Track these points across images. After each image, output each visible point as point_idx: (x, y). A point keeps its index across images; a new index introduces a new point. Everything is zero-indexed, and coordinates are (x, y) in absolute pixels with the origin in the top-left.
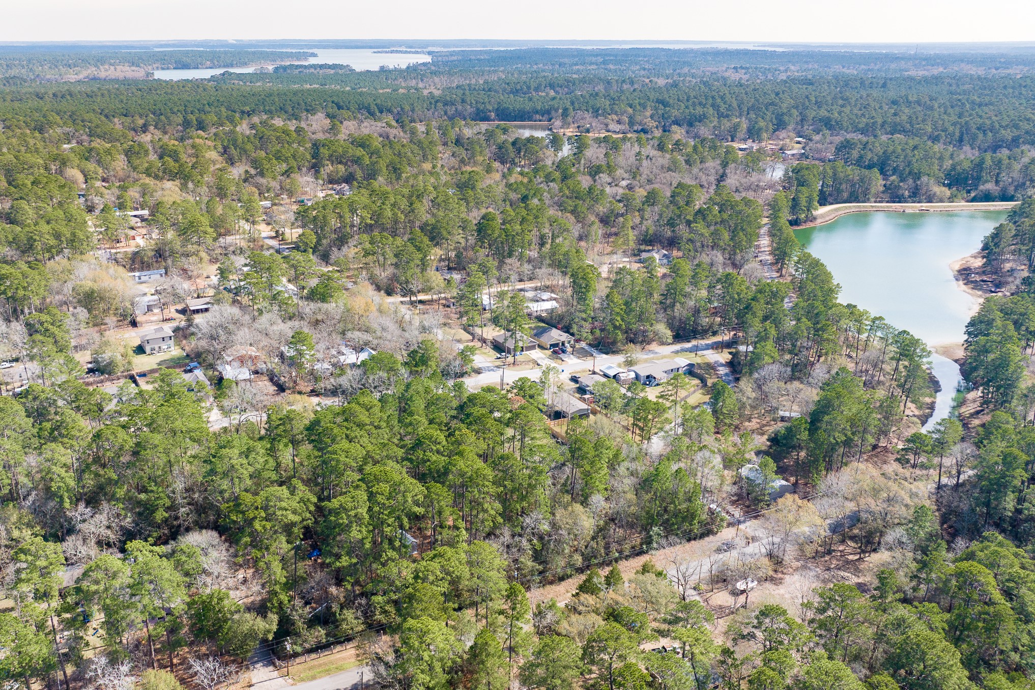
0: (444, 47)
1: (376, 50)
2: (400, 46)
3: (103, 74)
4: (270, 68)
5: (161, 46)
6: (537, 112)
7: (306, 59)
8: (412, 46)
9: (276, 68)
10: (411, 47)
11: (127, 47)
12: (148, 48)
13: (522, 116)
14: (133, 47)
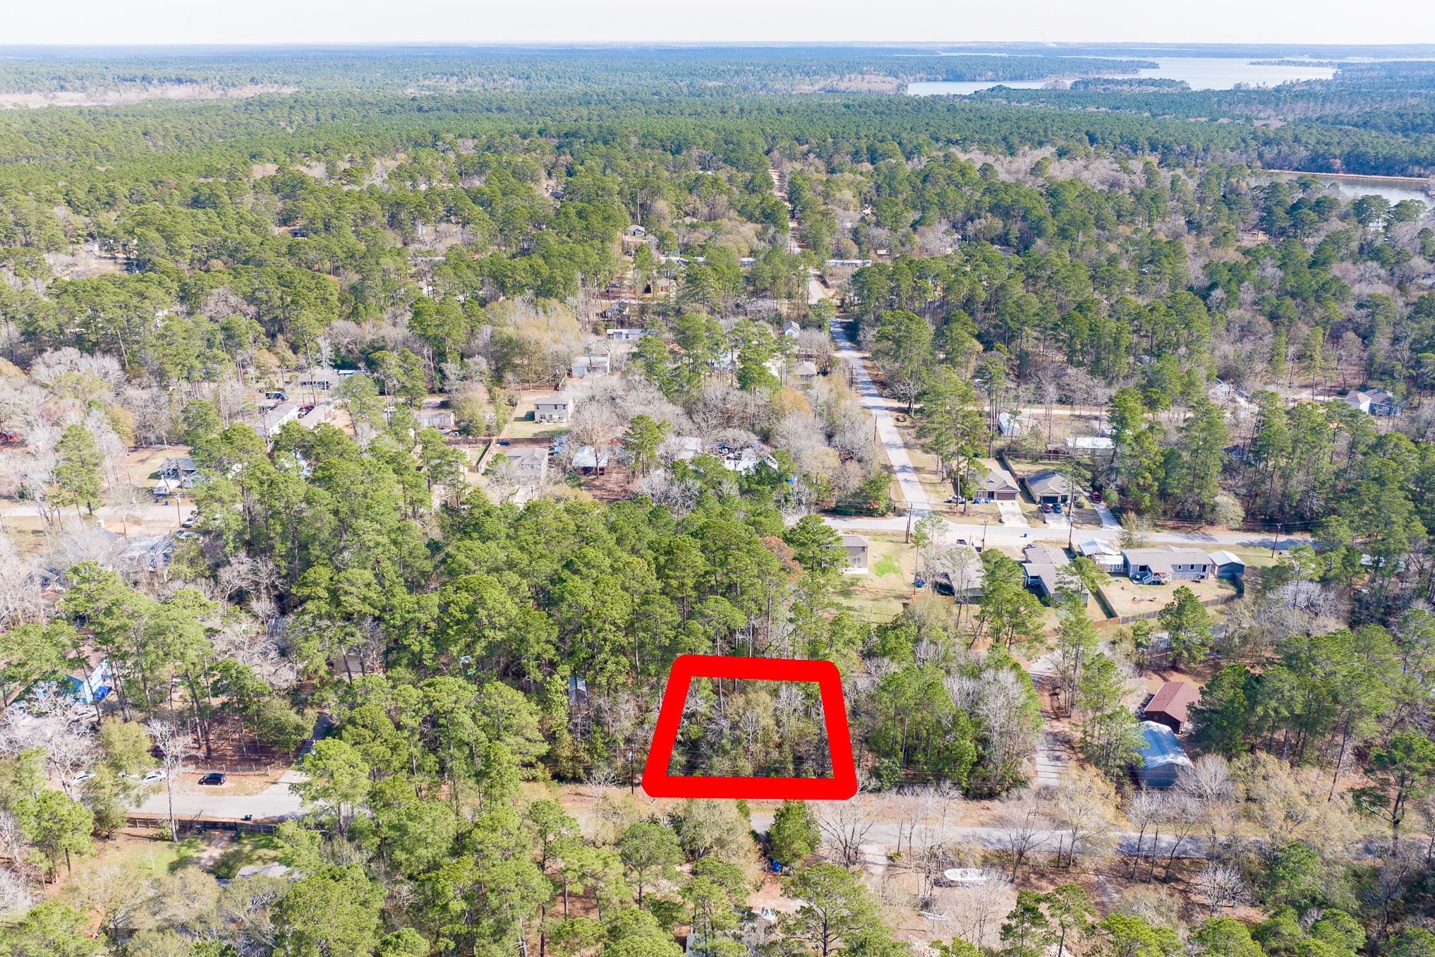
0: (1376, 56)
1: (1254, 60)
2: (1302, 54)
3: (842, 86)
4: (1068, 83)
5: (953, 50)
6: (1418, 162)
7: (1135, 71)
8: (1317, 54)
9: (1076, 83)
10: (1316, 57)
11: (907, 51)
12: (933, 52)
13: (1388, 167)
14: (914, 51)
